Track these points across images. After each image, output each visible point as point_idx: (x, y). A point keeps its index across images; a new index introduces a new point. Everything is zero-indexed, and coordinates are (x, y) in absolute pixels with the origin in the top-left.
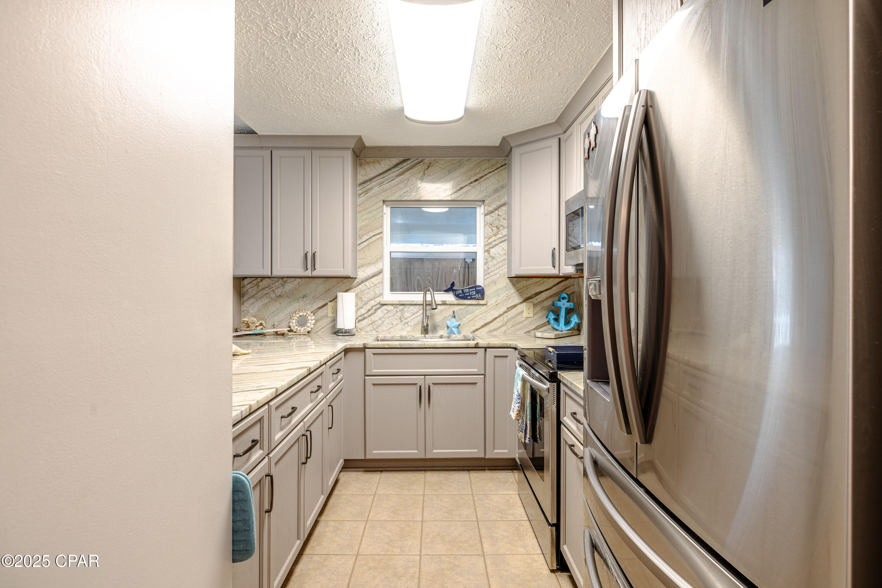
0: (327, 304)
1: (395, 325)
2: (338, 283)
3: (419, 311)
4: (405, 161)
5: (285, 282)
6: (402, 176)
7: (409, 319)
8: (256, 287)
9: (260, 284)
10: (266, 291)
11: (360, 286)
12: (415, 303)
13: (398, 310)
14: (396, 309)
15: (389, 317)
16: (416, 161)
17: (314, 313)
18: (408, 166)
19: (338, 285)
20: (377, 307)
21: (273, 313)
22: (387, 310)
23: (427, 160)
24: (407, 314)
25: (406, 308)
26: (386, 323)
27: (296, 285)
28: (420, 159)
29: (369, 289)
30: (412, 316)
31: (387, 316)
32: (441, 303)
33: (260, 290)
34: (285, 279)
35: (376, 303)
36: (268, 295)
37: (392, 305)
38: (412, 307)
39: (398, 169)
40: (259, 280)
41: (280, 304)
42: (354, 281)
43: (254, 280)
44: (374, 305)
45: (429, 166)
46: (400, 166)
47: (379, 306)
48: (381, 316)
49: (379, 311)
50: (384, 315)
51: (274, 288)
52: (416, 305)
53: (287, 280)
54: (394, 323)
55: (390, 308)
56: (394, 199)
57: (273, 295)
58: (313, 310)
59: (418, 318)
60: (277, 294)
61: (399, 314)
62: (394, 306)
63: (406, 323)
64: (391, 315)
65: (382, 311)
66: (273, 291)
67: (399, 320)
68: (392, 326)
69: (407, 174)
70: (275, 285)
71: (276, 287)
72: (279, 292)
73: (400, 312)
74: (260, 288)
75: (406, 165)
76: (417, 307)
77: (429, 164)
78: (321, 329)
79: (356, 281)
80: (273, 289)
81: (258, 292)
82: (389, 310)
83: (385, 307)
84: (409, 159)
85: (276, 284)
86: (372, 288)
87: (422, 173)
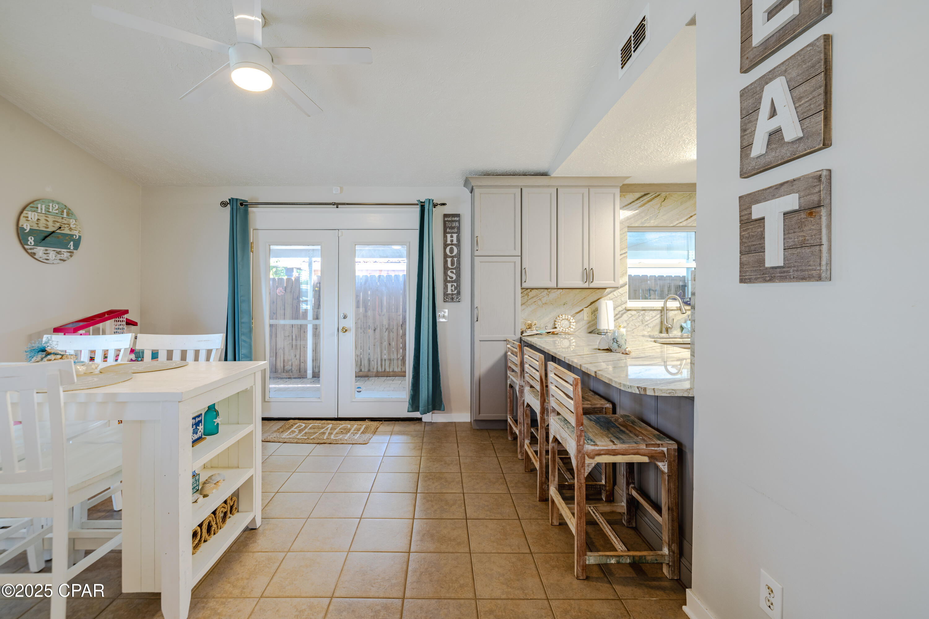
0: (583, 310)
1: (637, 326)
2: (592, 293)
3: (657, 315)
4: (645, 195)
5: (549, 292)
6: (643, 207)
7: (649, 322)
8: (526, 296)
9: (529, 294)
10: (534, 300)
11: (610, 296)
12: (655, 308)
13: (640, 314)
14: (639, 314)
15: (633, 320)
16: (655, 195)
17: (573, 316)
18: (649, 199)
19: (592, 294)
20: (623, 312)
21: (540, 317)
22: (631, 314)
23: (663, 194)
24: (647, 318)
25: (647, 313)
26: (630, 325)
27: (558, 295)
28: (658, 193)
29: (616, 297)
30: (651, 319)
31: (631, 319)
32: (675, 309)
33: (530, 299)
34: (549, 290)
35: (622, 309)
36: (535, 303)
37: (635, 310)
38: (651, 312)
39: (640, 201)
40: (529, 290)
41: (546, 310)
42: (605, 291)
43: (525, 291)
44: (620, 310)
45: (665, 199)
46: (641, 199)
47: (624, 311)
48: (626, 319)
49: (625, 315)
50: (629, 318)
51: (541, 297)
52: (654, 310)
53: (551, 291)
54: (637, 324)
55: (634, 313)
56: (637, 225)
57: (540, 303)
58: (572, 314)
59: (656, 321)
60: (543, 302)
61: (641, 318)
62: (637, 311)
63: (647, 325)
64: (634, 318)
65: (628, 316)
66: (540, 299)
67: (641, 322)
68: (635, 327)
69: (648, 206)
70: (541, 294)
71: (543, 296)
72: (544, 300)
73: (642, 316)
74: (529, 297)
75: (646, 198)
76: (655, 312)
77: (664, 198)
78: (578, 330)
79: (606, 292)
80: (539, 298)
81: (528, 300)
82: (633, 314)
83: (629, 312)
84: (648, 194)
85: (543, 294)
86: (619, 297)
87: (660, 204)
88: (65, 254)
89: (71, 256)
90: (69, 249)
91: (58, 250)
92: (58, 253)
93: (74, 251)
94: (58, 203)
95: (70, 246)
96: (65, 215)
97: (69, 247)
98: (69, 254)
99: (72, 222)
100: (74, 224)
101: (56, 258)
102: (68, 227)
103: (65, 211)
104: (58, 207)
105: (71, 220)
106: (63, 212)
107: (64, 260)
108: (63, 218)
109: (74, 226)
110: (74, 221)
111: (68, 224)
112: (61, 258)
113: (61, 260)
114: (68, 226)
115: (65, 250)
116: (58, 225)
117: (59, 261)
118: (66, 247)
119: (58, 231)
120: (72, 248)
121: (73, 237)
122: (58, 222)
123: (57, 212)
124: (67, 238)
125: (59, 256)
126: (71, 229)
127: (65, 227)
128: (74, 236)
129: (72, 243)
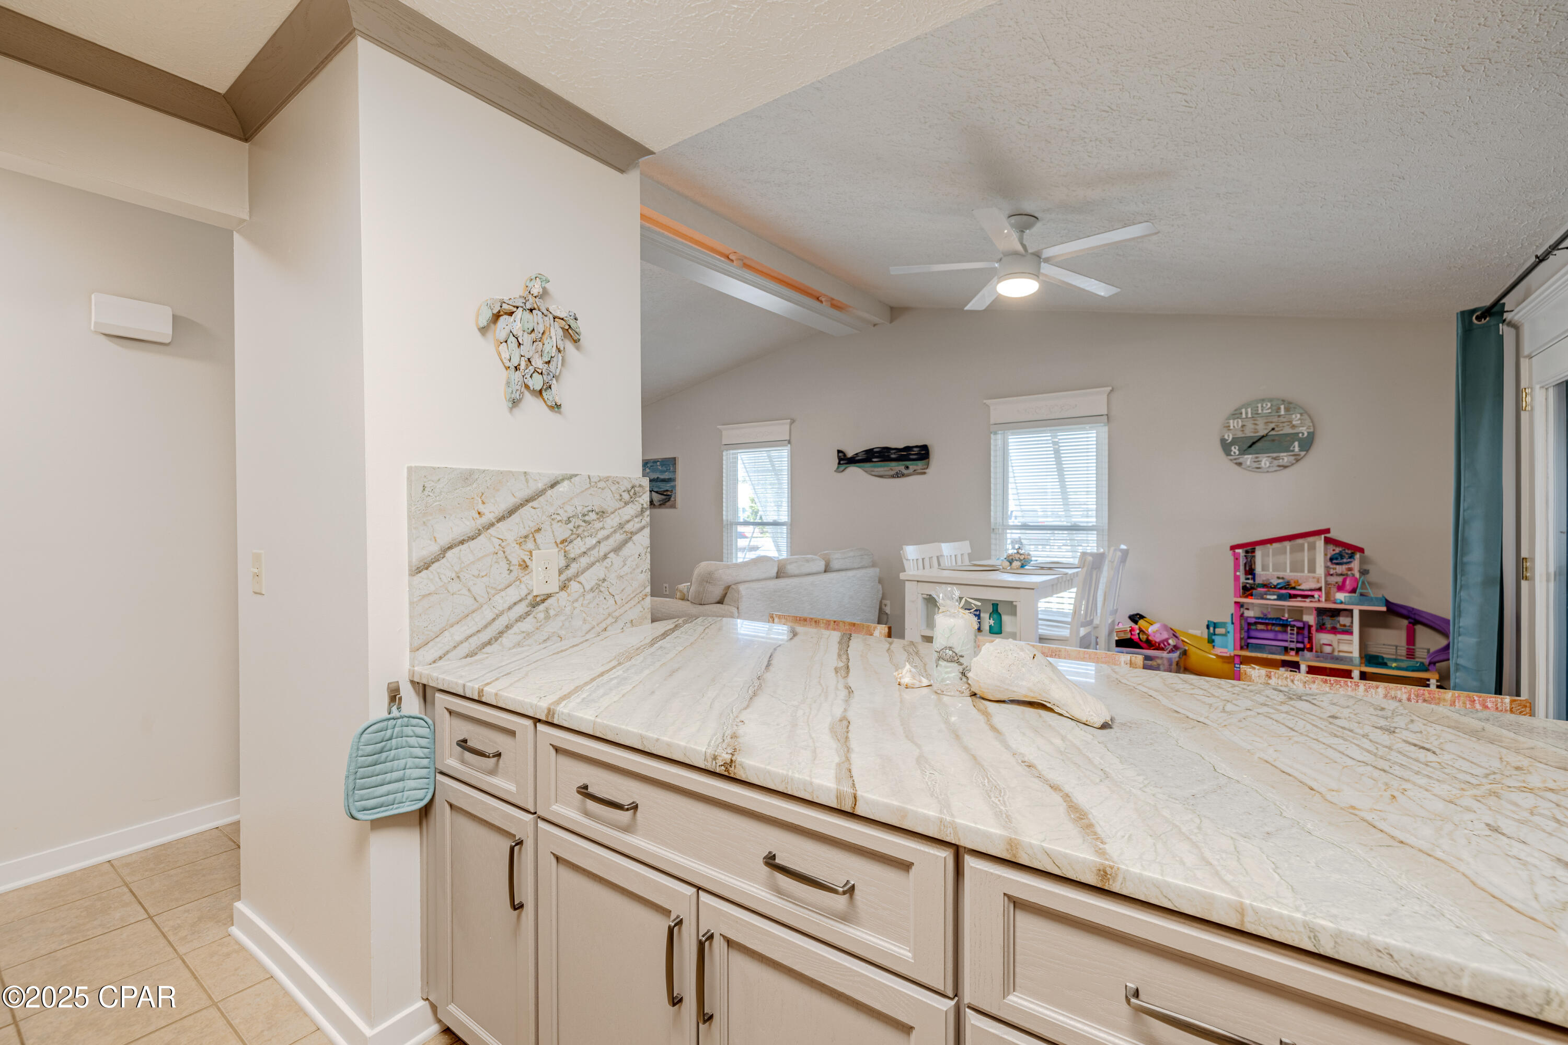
88: (1286, 458)
89: (1297, 461)
90: (1293, 451)
91: (1275, 455)
92: (1275, 459)
93: (1303, 453)
94: (1271, 400)
95: (1294, 447)
96: (1282, 412)
97: (1291, 449)
98: (1293, 458)
99: (1296, 418)
100: (1299, 419)
101: (1271, 465)
102: (1288, 425)
103: (1282, 407)
104: (1272, 405)
105: (1294, 416)
106: (1279, 409)
107: (1285, 467)
108: (1279, 416)
109: (1299, 422)
110: (1299, 416)
111: (1289, 422)
112: (1281, 464)
113: (1279, 466)
114: (1289, 423)
115: (1285, 454)
116: (1272, 426)
117: (1278, 468)
118: (1287, 449)
119: (1271, 433)
120: (1297, 449)
121: (1298, 436)
122: (1272, 422)
123: (1269, 411)
124: (1288, 439)
125: (1276, 463)
126: (1294, 427)
127: (1283, 427)
128: (1300, 435)
129: (1296, 444)
